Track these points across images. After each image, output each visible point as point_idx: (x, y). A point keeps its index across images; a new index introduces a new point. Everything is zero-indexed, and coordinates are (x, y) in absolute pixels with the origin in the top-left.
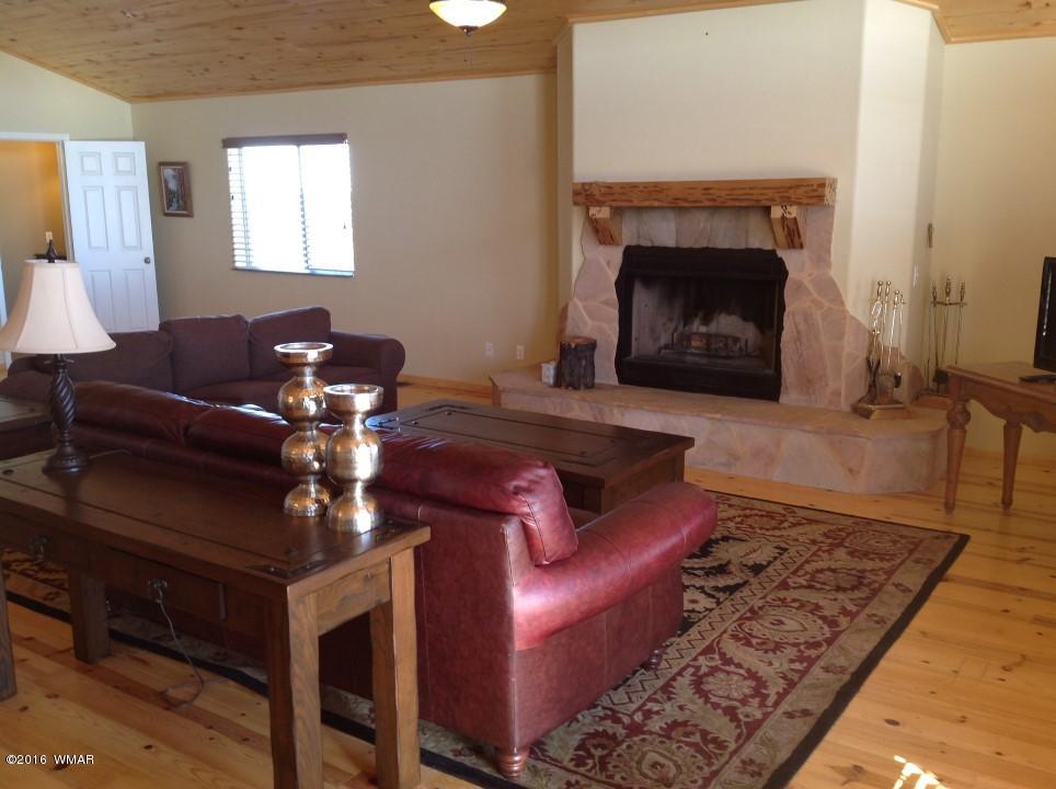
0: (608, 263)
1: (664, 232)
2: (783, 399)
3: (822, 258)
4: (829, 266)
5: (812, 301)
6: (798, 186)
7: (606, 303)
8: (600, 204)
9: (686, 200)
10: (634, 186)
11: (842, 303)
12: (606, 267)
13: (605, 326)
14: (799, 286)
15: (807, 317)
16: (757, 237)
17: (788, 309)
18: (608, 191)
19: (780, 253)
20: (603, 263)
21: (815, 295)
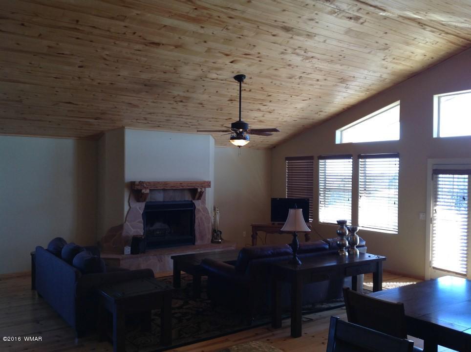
0: (140, 208)
1: (159, 197)
2: (196, 243)
3: (204, 203)
4: (205, 204)
5: (203, 214)
6: (204, 183)
7: (139, 222)
8: (146, 188)
9: (174, 187)
10: (158, 183)
11: (209, 214)
12: (139, 209)
13: (139, 230)
14: (199, 210)
15: (201, 219)
16: (188, 197)
17: (196, 217)
18: (149, 184)
19: (193, 201)
20: (138, 208)
21: (203, 213)
